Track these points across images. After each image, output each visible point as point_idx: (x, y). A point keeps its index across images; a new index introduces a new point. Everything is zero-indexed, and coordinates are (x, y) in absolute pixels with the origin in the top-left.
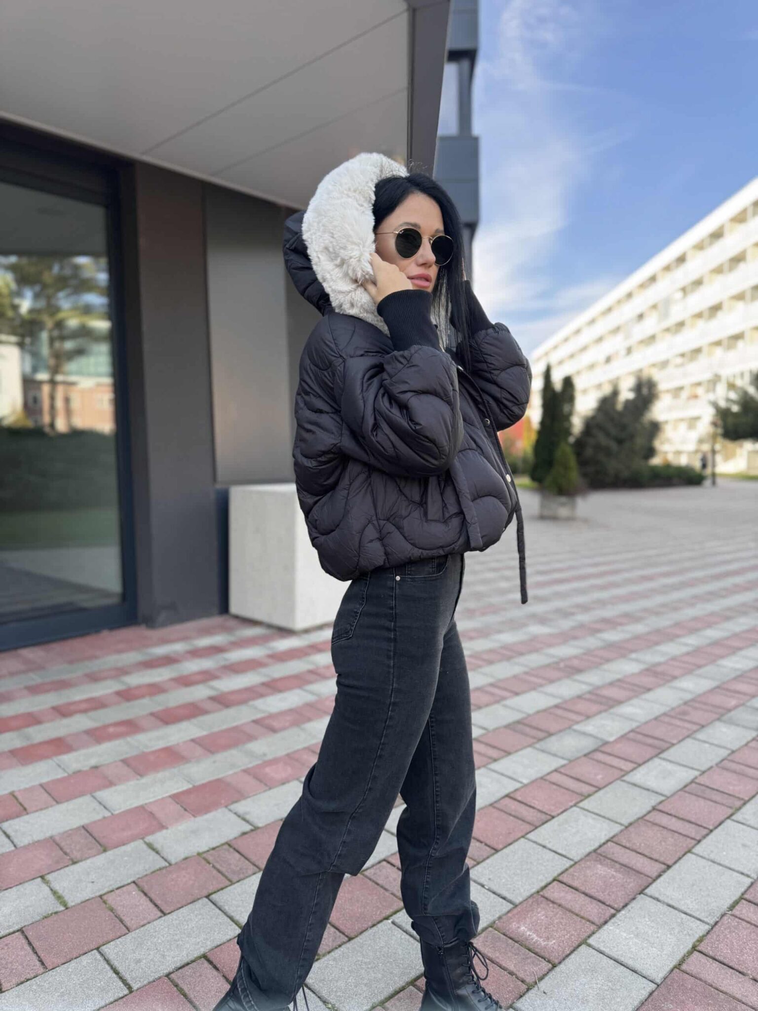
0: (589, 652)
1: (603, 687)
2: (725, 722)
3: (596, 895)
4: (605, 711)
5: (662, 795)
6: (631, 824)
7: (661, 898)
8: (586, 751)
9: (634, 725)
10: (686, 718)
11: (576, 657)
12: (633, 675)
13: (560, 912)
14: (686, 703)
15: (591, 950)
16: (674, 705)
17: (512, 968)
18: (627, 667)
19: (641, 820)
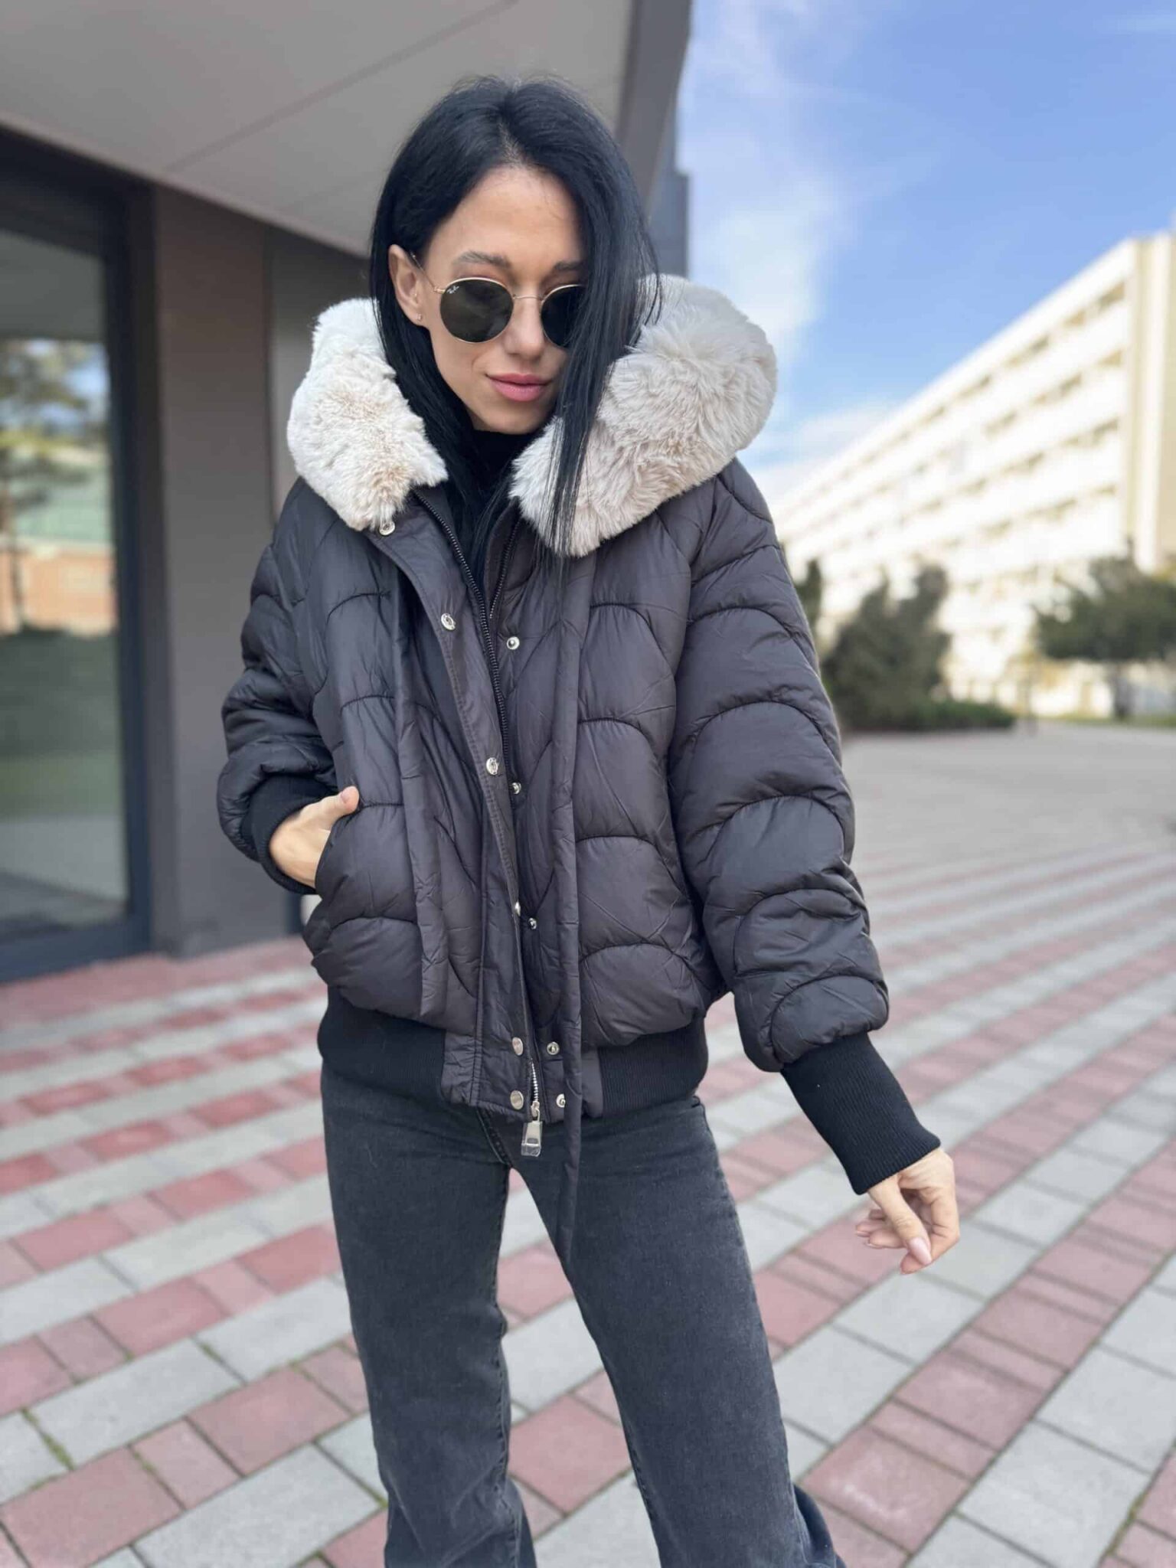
2: (1115, 1118)
3: (961, 1424)
5: (1033, 1244)
6: (996, 1299)
7: (1065, 1427)
10: (1053, 1112)
13: (908, 1461)
14: (1048, 1087)
15: (966, 1527)
16: (1031, 1090)
19: (1011, 1290)
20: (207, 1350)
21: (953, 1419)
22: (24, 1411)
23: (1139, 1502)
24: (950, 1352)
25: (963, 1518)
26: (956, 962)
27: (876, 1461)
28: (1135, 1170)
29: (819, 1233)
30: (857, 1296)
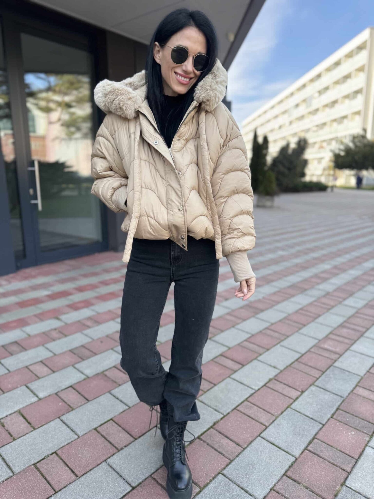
0: (307, 261)
1: (319, 273)
2: (372, 285)
3: (347, 337)
4: (324, 281)
5: (357, 308)
6: (350, 317)
7: (369, 337)
8: (322, 295)
9: (337, 286)
10: (356, 284)
11: (303, 263)
12: (329, 269)
13: (337, 342)
14: (354, 279)
16: (350, 279)
17: (327, 356)
19: (353, 316)
21: (345, 336)
24: (342, 326)
25: (351, 350)
26: (324, 252)
27: (330, 342)
29: (305, 306)
30: (318, 317)
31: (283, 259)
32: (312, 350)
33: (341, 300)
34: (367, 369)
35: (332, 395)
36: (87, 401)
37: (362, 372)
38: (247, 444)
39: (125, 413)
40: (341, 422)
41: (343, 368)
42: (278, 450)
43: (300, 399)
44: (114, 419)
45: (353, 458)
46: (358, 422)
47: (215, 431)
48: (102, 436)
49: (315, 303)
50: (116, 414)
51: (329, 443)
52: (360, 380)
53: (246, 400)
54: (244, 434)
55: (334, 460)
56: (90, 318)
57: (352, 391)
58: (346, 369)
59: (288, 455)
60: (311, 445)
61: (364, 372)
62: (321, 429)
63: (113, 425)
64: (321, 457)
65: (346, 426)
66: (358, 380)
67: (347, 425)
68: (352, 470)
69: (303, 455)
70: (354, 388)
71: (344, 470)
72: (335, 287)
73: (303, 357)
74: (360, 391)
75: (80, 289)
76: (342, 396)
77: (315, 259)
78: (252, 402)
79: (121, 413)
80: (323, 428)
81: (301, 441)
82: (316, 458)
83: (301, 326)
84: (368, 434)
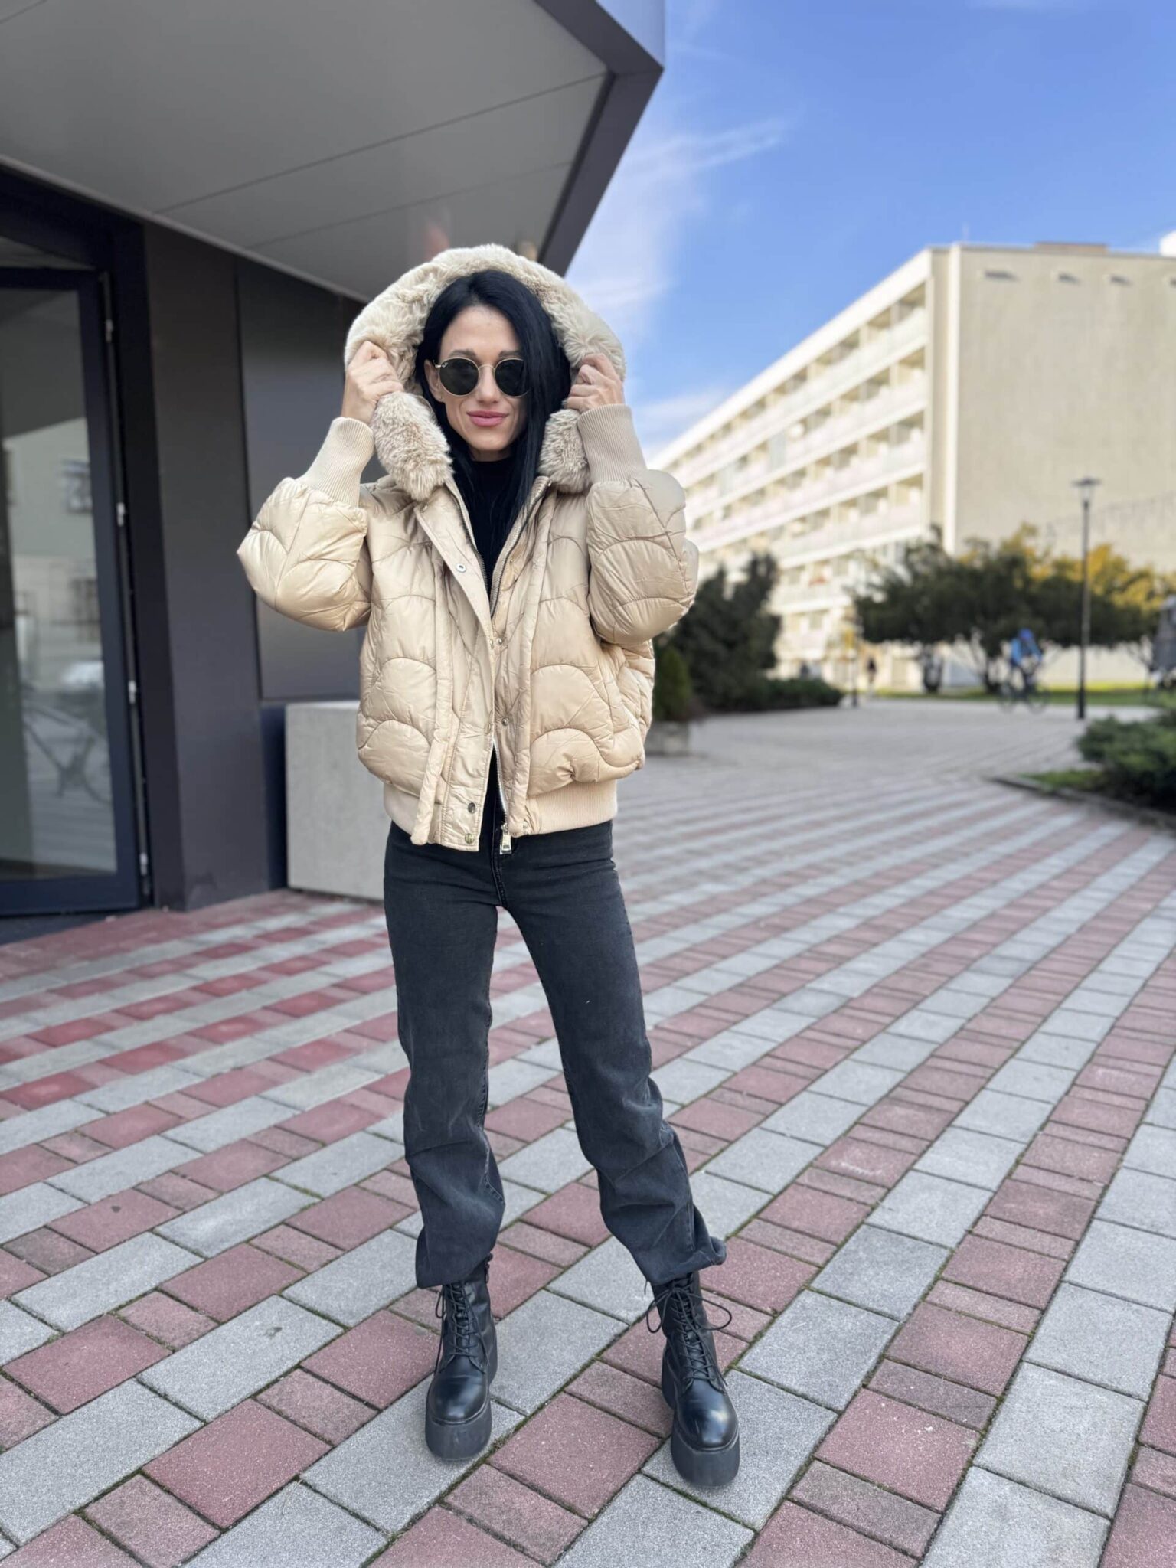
0: (786, 910)
1: (821, 943)
2: (975, 971)
3: (906, 1131)
4: (836, 967)
5: (932, 1042)
6: (913, 1071)
7: (971, 1127)
8: (832, 1008)
9: (874, 980)
10: (930, 970)
11: (774, 915)
12: (849, 930)
13: (876, 1149)
14: (923, 956)
15: (920, 1174)
16: (911, 957)
17: (849, 1195)
18: (841, 922)
19: (921, 1066)
20: (377, 1135)
21: (900, 1129)
22: (266, 1176)
23: (1022, 1155)
24: (890, 1098)
25: (917, 1171)
27: (857, 1152)
28: (993, 999)
29: (781, 1045)
30: (820, 1076)
31: (715, 906)
32: (804, 1179)
33: (887, 1020)
34: (967, 1225)
35: (865, 1316)
36: (53, 1417)
37: (951, 1235)
38: (601, 1502)
39: (190, 1442)
40: (894, 1398)
41: (895, 1227)
42: (698, 1512)
43: (768, 1337)
44: (148, 1471)
45: (929, 1508)
46: (942, 1390)
47: (494, 1472)
48: (103, 1532)
49: (811, 1034)
50: (157, 1452)
51: (856, 1470)
52: (948, 1260)
53: (599, 1356)
54: (592, 1469)
55: (873, 1524)
56: (78, 1133)
57: (926, 1295)
58: (905, 1232)
59: (730, 1523)
60: (802, 1483)
61: (959, 1235)
62: (831, 1427)
63: (142, 1491)
64: (832, 1519)
65: (906, 1409)
66: (942, 1261)
67: (910, 1404)
68: (927, 1550)
69: (778, 1519)
70: (931, 1288)
71: (905, 1552)
72: (867, 983)
73: (776, 1204)
74: (948, 1294)
75: (49, 1039)
76: (895, 1314)
77: (809, 901)
78: (618, 1361)
79: (177, 1444)
80: (839, 1425)
81: (771, 1473)
82: (817, 1523)
83: (771, 1107)
84: (973, 1428)
